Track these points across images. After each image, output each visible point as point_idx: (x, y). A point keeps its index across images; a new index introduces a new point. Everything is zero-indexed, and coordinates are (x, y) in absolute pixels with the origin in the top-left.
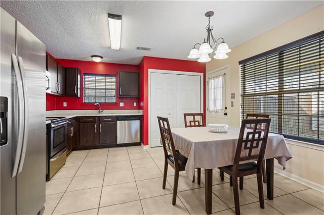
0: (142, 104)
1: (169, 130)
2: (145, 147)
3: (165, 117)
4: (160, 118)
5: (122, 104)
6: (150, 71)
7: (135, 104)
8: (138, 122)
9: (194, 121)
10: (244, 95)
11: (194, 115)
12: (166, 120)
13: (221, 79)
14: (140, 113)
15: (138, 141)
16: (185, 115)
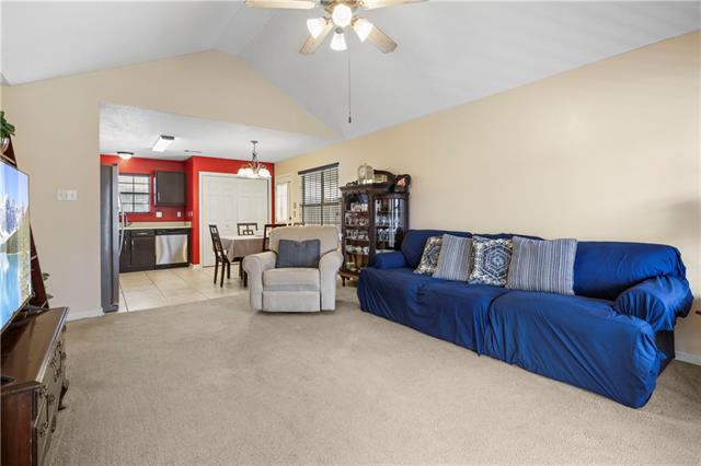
0: (191, 214)
1: (217, 235)
2: (195, 267)
3: (213, 224)
4: (211, 226)
5: (159, 215)
6: (201, 173)
7: (179, 214)
8: (186, 236)
9: (248, 231)
10: (303, 206)
11: (247, 225)
12: (215, 226)
13: (286, 186)
14: (189, 225)
15: (186, 261)
16: (239, 225)
